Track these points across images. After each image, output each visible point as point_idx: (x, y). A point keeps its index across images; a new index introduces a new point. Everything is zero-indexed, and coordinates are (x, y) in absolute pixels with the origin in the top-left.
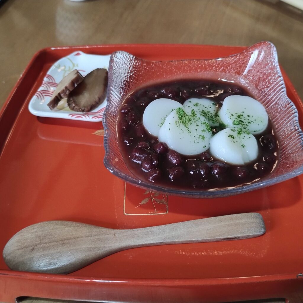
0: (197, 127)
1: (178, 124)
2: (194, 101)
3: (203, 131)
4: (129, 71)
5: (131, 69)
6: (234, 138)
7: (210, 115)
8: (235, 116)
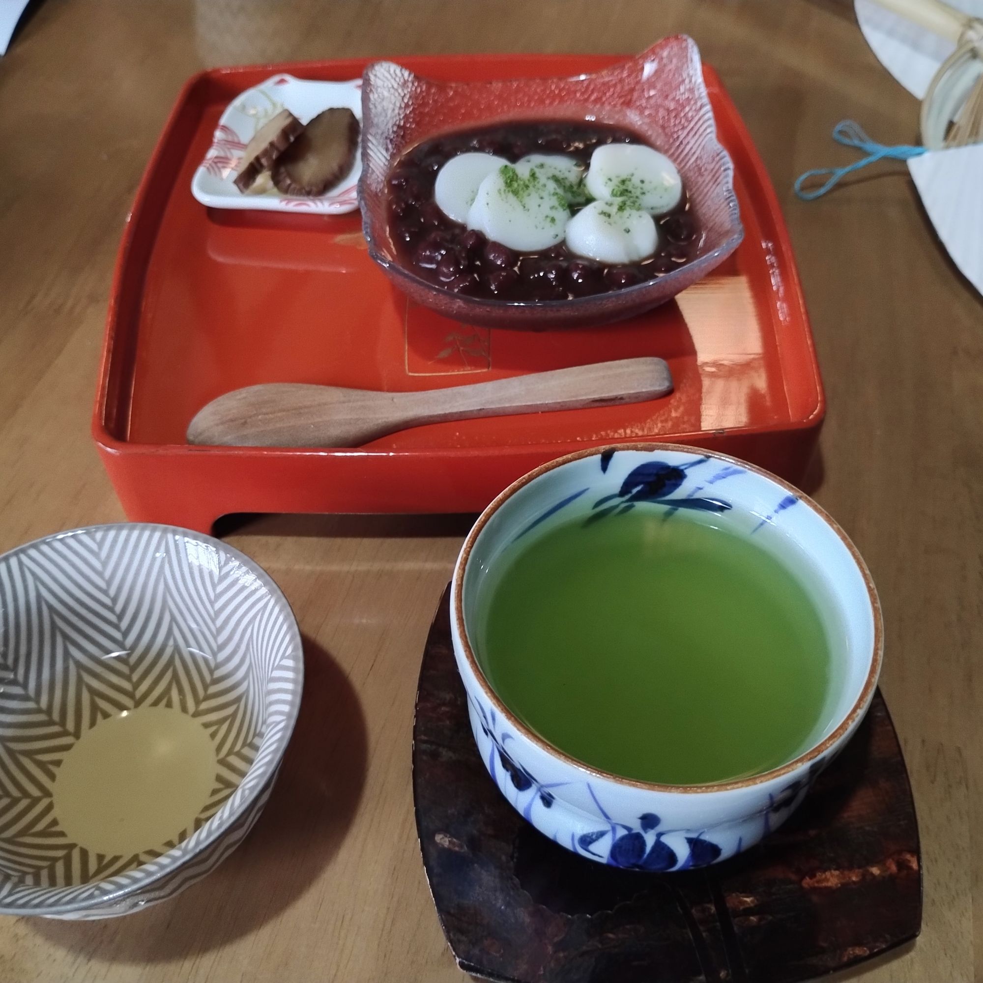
0: (540, 201)
1: (503, 195)
2: (536, 159)
3: (552, 208)
4: (403, 106)
5: (406, 100)
6: (609, 216)
7: (568, 184)
8: (616, 181)
